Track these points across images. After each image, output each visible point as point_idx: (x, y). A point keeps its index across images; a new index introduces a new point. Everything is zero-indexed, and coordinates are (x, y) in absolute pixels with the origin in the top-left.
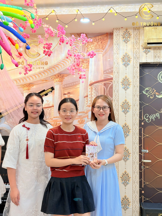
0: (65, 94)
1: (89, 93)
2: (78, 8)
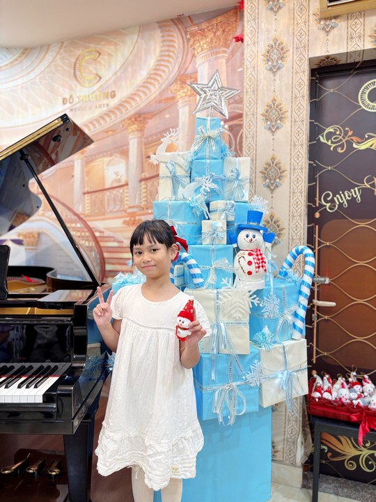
0: (149, 157)
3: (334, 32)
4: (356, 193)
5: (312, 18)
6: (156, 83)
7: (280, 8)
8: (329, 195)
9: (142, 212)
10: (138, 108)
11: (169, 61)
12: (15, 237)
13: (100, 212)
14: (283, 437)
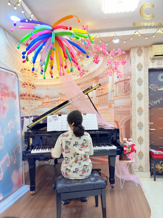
1: (115, 89)
3: (154, 63)
4: (159, 101)
5: (149, 58)
6: (102, 69)
7: (141, 55)
8: (152, 102)
9: (97, 106)
10: (96, 76)
14: (144, 165)
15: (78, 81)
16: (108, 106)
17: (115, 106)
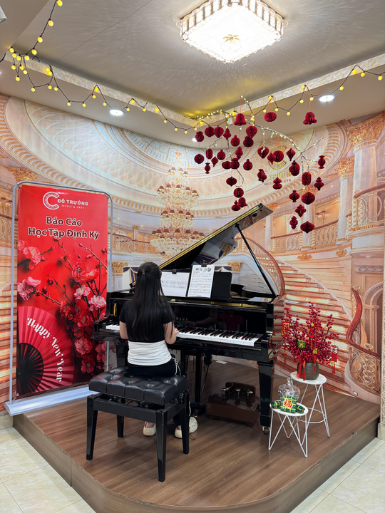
0: (318, 214)
1: (354, 210)
2: (304, 84)
9: (312, 251)
11: (334, 150)
12: (227, 265)
13: (283, 251)
15: (275, 197)
16: (336, 251)
17: (355, 251)
